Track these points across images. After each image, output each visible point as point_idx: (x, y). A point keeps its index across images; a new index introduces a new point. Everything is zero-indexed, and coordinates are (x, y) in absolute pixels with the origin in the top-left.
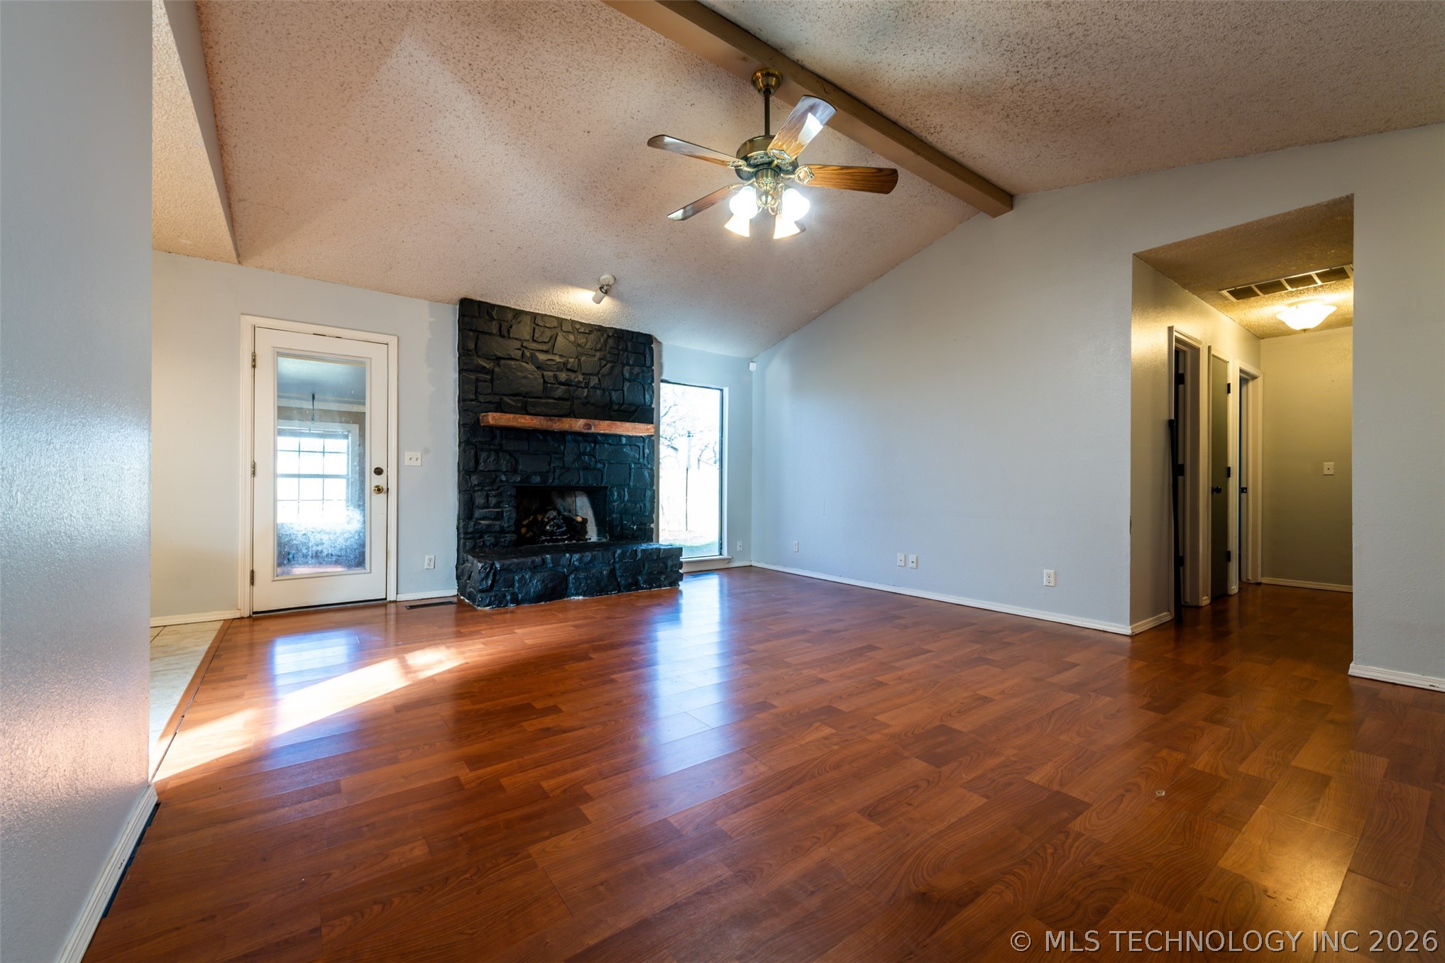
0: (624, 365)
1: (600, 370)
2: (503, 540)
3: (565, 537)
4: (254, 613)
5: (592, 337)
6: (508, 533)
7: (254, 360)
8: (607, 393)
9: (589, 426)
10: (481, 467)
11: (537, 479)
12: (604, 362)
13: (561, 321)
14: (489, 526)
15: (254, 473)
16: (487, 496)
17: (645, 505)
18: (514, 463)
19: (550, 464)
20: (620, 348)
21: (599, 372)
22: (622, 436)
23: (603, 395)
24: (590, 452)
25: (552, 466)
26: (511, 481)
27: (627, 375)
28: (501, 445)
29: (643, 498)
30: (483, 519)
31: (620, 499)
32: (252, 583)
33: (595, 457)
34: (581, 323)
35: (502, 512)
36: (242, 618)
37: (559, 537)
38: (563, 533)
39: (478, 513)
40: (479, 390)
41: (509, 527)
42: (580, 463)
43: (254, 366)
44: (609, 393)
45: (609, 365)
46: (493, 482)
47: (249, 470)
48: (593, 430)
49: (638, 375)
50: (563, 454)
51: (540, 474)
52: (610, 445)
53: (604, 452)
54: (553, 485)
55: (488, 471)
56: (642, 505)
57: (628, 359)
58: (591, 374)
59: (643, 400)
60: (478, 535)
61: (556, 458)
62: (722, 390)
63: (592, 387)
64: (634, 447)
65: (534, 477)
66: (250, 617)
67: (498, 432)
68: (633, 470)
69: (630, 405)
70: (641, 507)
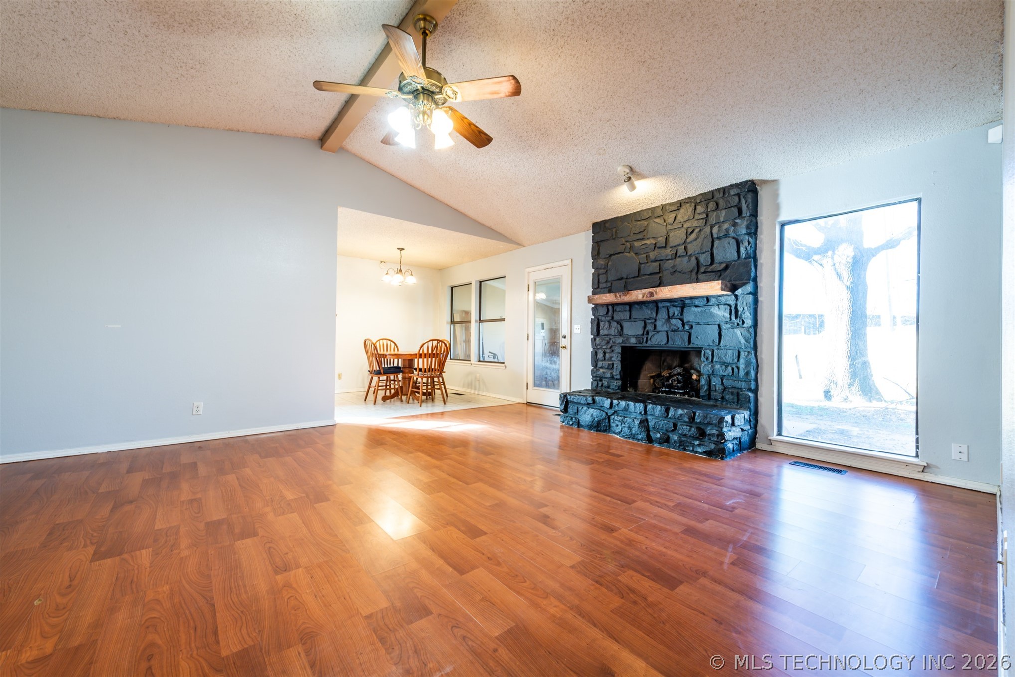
0: (712, 227)
1: (687, 238)
2: (612, 384)
3: (681, 391)
4: (528, 402)
5: (682, 210)
6: (617, 379)
7: (529, 288)
8: (693, 259)
9: (651, 294)
10: (601, 332)
11: (633, 341)
12: (690, 231)
13: (653, 209)
14: (604, 373)
15: (528, 339)
16: (605, 353)
17: (738, 368)
18: (619, 328)
19: (645, 327)
20: (709, 210)
21: (685, 242)
22: (711, 296)
23: (690, 261)
24: (677, 316)
25: (647, 329)
26: (617, 342)
27: (715, 236)
28: (613, 318)
29: (736, 360)
30: (602, 367)
31: (707, 359)
32: (527, 388)
33: (682, 320)
34: (671, 204)
35: (613, 364)
36: (524, 403)
37: (676, 391)
38: (678, 388)
39: (600, 364)
40: (600, 281)
41: (616, 375)
42: (668, 326)
43: (529, 291)
44: (697, 259)
45: (697, 231)
46: (608, 342)
47: (527, 337)
48: (655, 297)
49: (727, 231)
50: (655, 320)
51: (637, 337)
52: (697, 307)
53: (691, 315)
54: (647, 345)
55: (604, 335)
56: (734, 366)
57: (718, 217)
58: (679, 245)
59: (736, 254)
60: (598, 379)
61: (649, 323)
62: (919, 200)
63: (680, 257)
64: (722, 307)
65: (632, 338)
66: (527, 404)
67: (610, 308)
68: (724, 330)
69: (721, 263)
70: (733, 369)
